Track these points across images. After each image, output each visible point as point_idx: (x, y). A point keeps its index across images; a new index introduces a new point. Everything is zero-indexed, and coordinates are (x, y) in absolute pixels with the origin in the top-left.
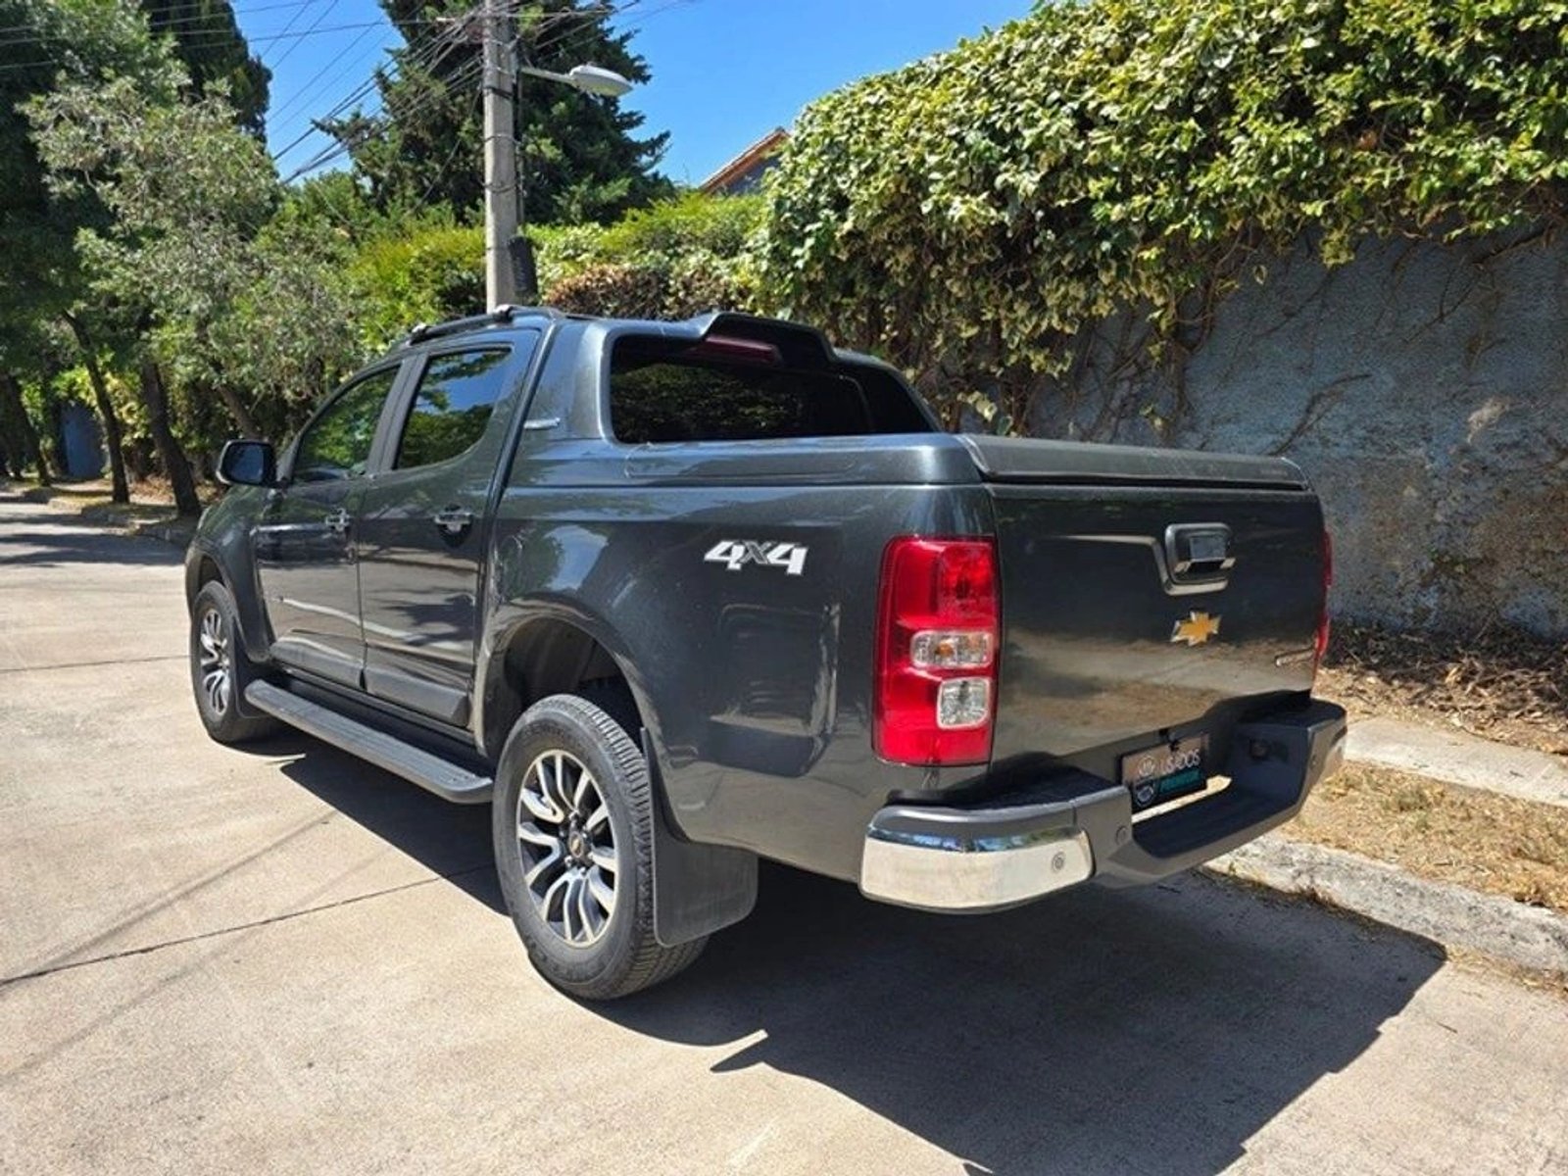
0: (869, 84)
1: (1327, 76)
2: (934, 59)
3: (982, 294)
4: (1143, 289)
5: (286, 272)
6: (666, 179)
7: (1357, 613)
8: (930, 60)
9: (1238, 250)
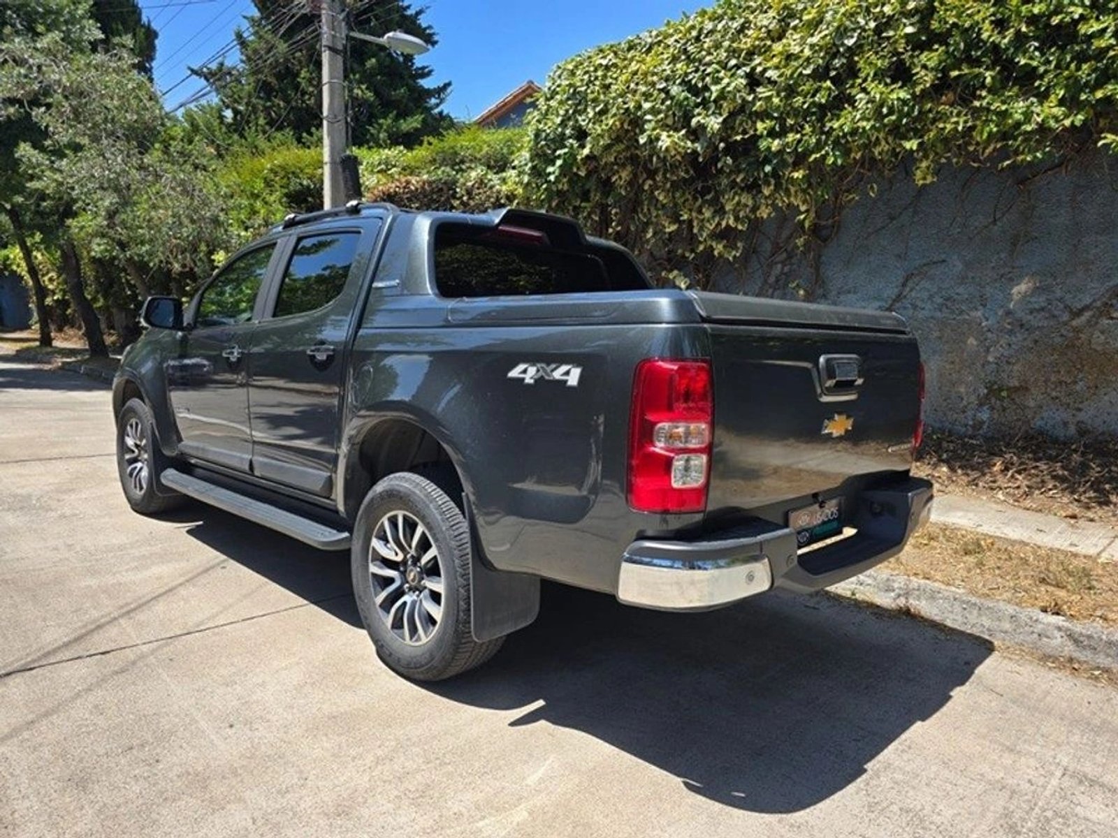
0: (601, 51)
1: (922, 53)
2: (647, 34)
3: (680, 201)
4: (792, 199)
5: (174, 178)
6: (448, 116)
7: (934, 424)
8: (644, 35)
9: (859, 173)
